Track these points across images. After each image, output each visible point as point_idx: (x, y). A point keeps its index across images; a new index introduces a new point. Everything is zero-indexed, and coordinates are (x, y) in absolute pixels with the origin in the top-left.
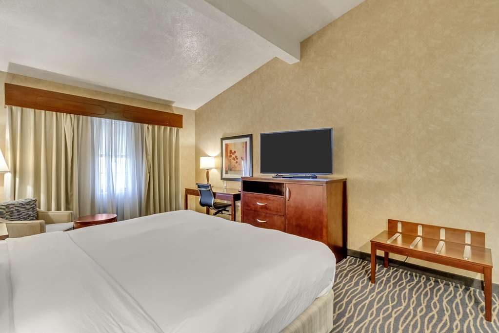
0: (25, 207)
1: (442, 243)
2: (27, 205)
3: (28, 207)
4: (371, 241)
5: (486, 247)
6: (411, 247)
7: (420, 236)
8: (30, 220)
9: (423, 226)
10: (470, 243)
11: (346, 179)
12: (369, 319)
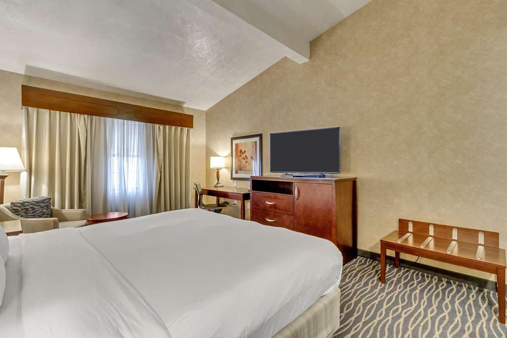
0: (40, 205)
1: (454, 243)
2: (42, 203)
3: (43, 205)
4: (381, 240)
5: (500, 247)
6: (422, 247)
7: (431, 236)
8: (45, 217)
9: (435, 225)
10: (483, 243)
11: (356, 178)
12: (378, 319)
